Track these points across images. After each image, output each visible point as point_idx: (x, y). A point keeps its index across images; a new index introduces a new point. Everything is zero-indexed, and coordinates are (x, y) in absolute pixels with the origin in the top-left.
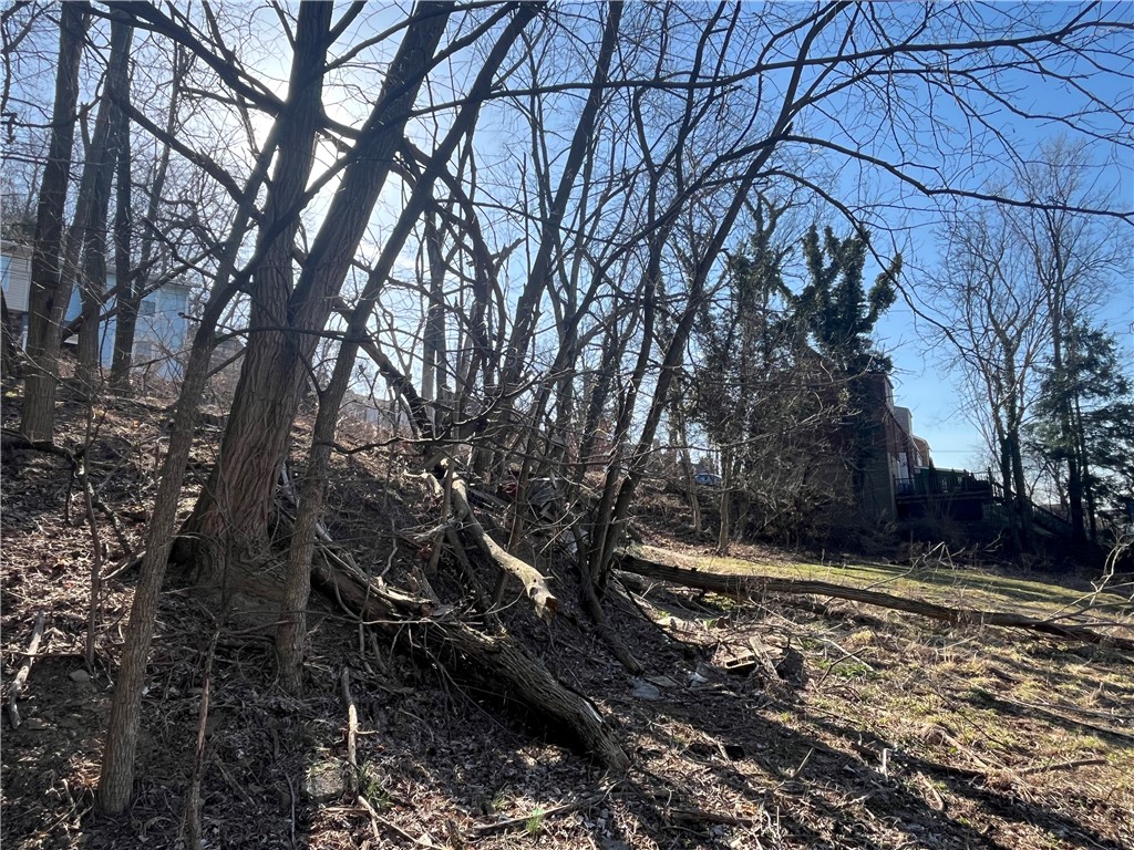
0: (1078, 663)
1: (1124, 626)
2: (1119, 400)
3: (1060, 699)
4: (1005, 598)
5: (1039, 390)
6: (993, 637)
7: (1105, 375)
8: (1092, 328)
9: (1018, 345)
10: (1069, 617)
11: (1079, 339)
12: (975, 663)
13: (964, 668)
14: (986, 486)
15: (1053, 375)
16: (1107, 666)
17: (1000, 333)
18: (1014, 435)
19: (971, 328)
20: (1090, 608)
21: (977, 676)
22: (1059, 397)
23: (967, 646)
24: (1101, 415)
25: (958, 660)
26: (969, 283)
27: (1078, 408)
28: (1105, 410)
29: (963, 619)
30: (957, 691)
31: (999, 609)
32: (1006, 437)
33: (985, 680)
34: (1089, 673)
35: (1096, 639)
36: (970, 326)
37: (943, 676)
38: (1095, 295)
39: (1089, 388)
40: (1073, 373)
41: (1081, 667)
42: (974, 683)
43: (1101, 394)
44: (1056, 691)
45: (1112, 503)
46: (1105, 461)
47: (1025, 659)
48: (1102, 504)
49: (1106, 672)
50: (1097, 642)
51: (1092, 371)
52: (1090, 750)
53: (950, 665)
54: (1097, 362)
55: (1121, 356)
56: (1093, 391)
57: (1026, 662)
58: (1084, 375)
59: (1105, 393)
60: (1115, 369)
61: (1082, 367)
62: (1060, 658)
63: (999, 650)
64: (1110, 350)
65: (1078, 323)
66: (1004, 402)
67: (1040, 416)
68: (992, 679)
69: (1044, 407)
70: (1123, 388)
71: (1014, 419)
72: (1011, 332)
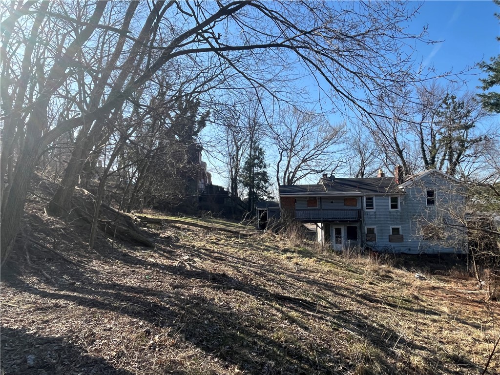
2: (264, 170)
5: (244, 164)
7: (261, 162)
8: (260, 146)
9: (240, 148)
11: (256, 150)
14: (227, 192)
17: (236, 144)
18: (236, 176)
22: (250, 165)
24: (259, 174)
27: (254, 171)
28: (260, 172)
32: (233, 177)
39: (257, 165)
40: (254, 160)
46: (258, 188)
51: (258, 160)
53: (208, 238)
54: (260, 157)
55: (266, 157)
58: (256, 161)
59: (261, 167)
60: (264, 160)
61: (256, 158)
64: (264, 154)
65: (257, 144)
66: (234, 166)
67: (244, 172)
69: (245, 169)
70: (265, 167)
71: (236, 172)
72: (239, 143)
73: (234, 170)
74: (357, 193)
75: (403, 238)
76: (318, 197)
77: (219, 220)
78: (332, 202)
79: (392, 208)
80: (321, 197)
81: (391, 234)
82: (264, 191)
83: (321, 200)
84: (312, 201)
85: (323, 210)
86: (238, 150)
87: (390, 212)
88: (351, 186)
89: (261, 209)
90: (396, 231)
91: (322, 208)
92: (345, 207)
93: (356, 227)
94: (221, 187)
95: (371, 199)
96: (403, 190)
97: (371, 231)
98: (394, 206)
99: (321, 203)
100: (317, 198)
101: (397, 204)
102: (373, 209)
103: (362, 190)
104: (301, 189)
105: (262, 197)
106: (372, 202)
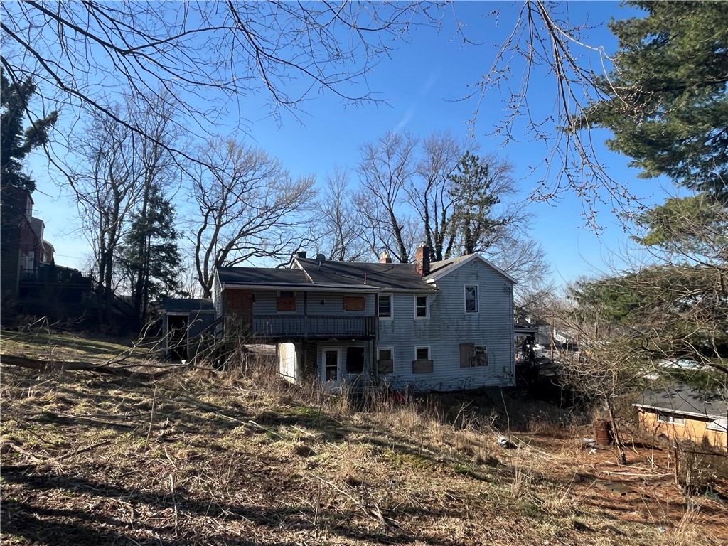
0: (115, 389)
1: (144, 366)
2: (170, 242)
3: (99, 411)
4: (83, 352)
5: (130, 227)
6: (67, 377)
7: (167, 226)
8: (166, 198)
9: (123, 197)
10: (118, 362)
11: (157, 203)
12: (50, 395)
13: (41, 399)
14: (90, 279)
15: (139, 220)
16: (131, 389)
17: (115, 187)
18: (111, 251)
19: (96, 179)
20: (129, 357)
21: (49, 404)
22: (142, 231)
23: (46, 385)
24: (160, 248)
25: (38, 395)
26: (101, 149)
27: (149, 242)
28: (162, 246)
29: (49, 368)
30: (32, 415)
31: (77, 359)
32: (106, 251)
33: (54, 405)
34: (120, 394)
35: (128, 374)
36: (96, 177)
37: (24, 406)
38: (170, 181)
39: (157, 232)
40: (151, 222)
41: (116, 391)
42: (46, 408)
43: (162, 237)
44: (98, 406)
45: (157, 298)
46: (158, 275)
47: (85, 389)
48: (151, 298)
49: (129, 392)
50: (129, 376)
51: (161, 223)
52: (107, 437)
53: (32, 398)
54: (163, 218)
55: (175, 218)
56: (159, 234)
57: (85, 391)
58: (156, 224)
59: (164, 236)
60: (172, 224)
61: (156, 220)
62: (106, 386)
63: (70, 385)
64: (171, 213)
65: (159, 194)
66: (109, 230)
67: (128, 242)
68: (59, 405)
69: (131, 238)
70: (173, 236)
71: (113, 241)
72: (121, 188)
73: (107, 236)
74: (364, 286)
75: (432, 365)
76: (298, 292)
77: (67, 336)
78: (322, 303)
79: (418, 315)
80: (305, 292)
81: (416, 359)
82: (169, 280)
83: (305, 297)
84: (286, 298)
85: (309, 317)
86: (118, 201)
87: (415, 322)
88: (352, 275)
89: (174, 314)
90: (422, 353)
91: (308, 313)
92: (345, 313)
93: (363, 349)
94: (75, 271)
95: (388, 298)
96: (435, 285)
97: (386, 355)
98: (421, 313)
99: (305, 303)
100: (295, 295)
101: (424, 309)
102: (389, 316)
103: (374, 283)
104: (264, 276)
105: (164, 293)
106: (389, 304)
